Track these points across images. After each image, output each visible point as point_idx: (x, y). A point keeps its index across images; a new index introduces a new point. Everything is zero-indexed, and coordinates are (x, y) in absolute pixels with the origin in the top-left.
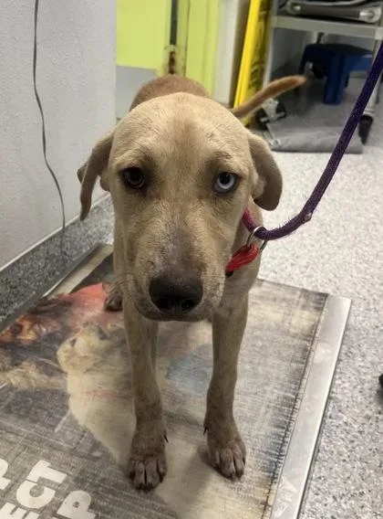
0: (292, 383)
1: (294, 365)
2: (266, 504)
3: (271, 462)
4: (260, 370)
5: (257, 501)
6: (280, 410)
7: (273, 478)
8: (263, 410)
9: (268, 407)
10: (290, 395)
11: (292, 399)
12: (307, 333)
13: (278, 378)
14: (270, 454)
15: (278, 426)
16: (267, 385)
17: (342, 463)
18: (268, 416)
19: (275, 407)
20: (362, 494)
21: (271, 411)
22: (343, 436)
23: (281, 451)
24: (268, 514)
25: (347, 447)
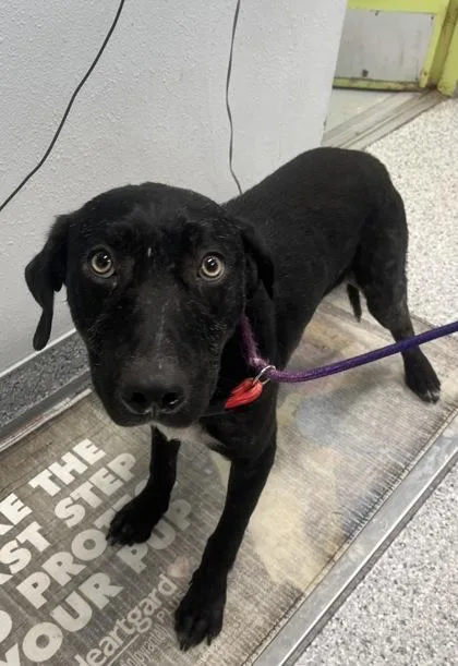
0: (408, 451)
1: (420, 433)
2: (332, 558)
3: (354, 522)
4: (385, 429)
5: (324, 553)
6: (385, 476)
7: (348, 538)
8: (368, 471)
9: (375, 469)
10: (401, 464)
11: (401, 468)
12: (451, 401)
13: (398, 443)
14: (357, 515)
15: (374, 491)
16: (384, 447)
17: (428, 536)
18: (370, 479)
19: (381, 472)
20: (433, 569)
21: (375, 474)
22: (443, 511)
23: (367, 514)
24: (329, 567)
25: (440, 523)
